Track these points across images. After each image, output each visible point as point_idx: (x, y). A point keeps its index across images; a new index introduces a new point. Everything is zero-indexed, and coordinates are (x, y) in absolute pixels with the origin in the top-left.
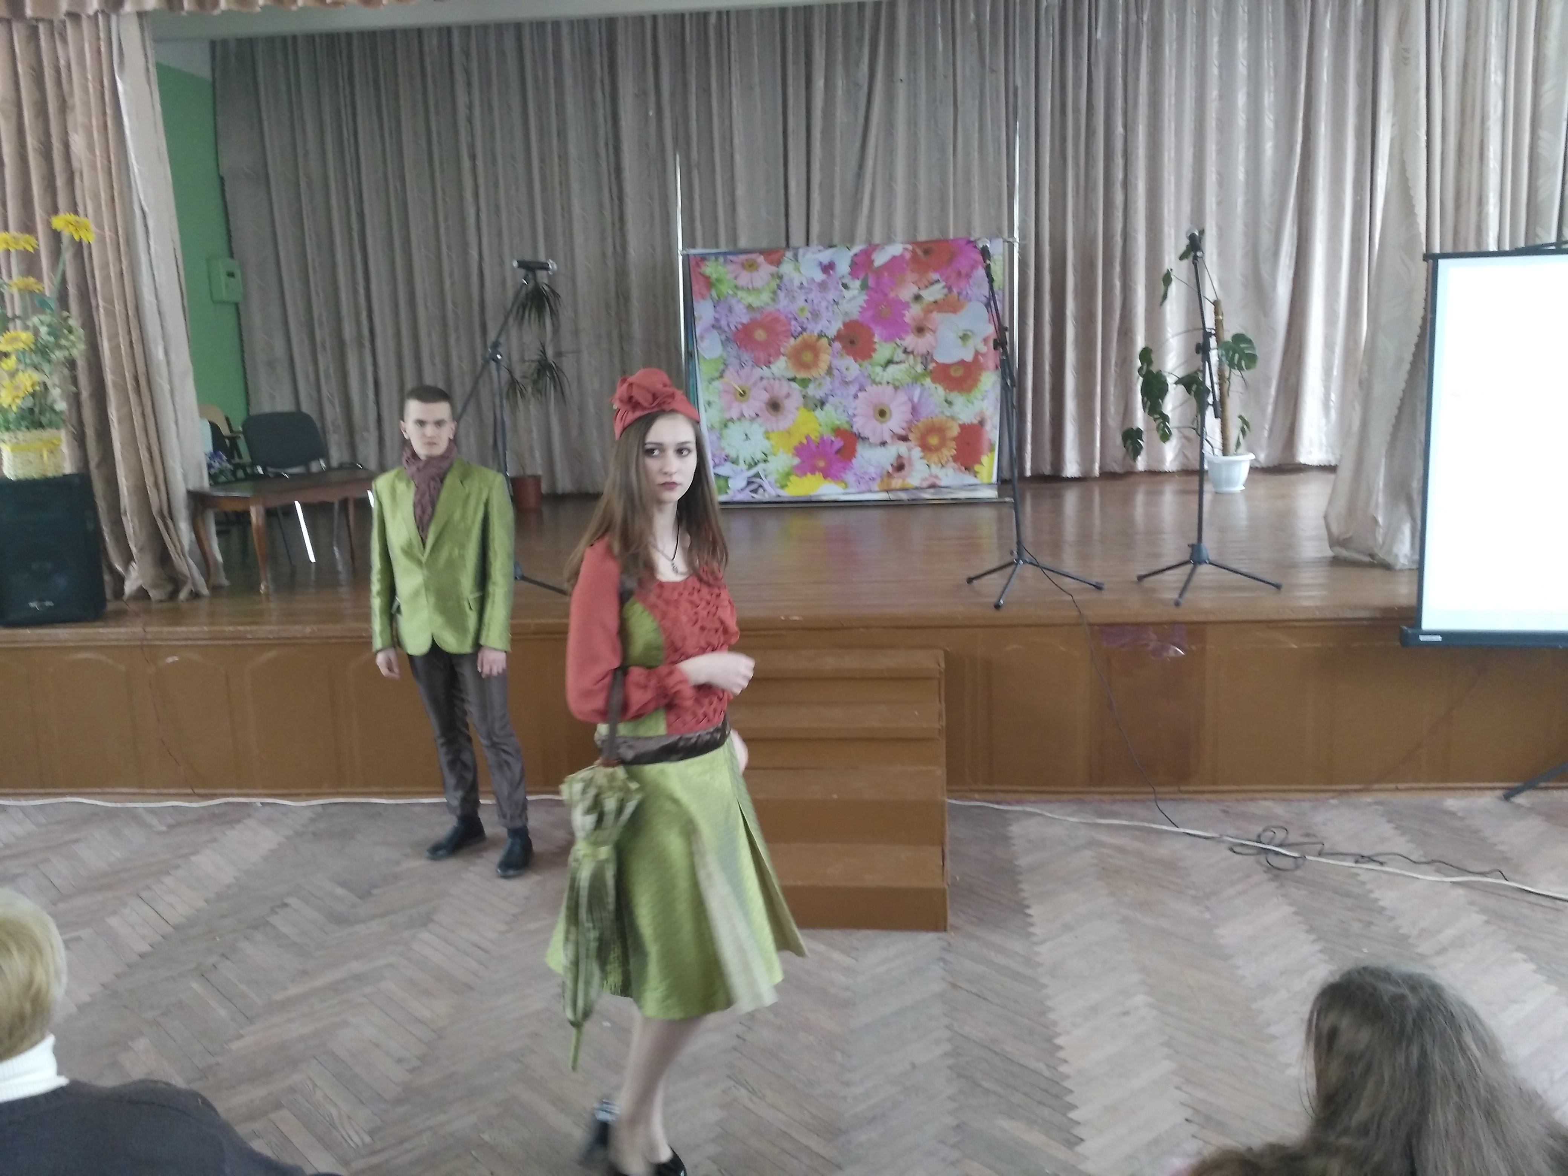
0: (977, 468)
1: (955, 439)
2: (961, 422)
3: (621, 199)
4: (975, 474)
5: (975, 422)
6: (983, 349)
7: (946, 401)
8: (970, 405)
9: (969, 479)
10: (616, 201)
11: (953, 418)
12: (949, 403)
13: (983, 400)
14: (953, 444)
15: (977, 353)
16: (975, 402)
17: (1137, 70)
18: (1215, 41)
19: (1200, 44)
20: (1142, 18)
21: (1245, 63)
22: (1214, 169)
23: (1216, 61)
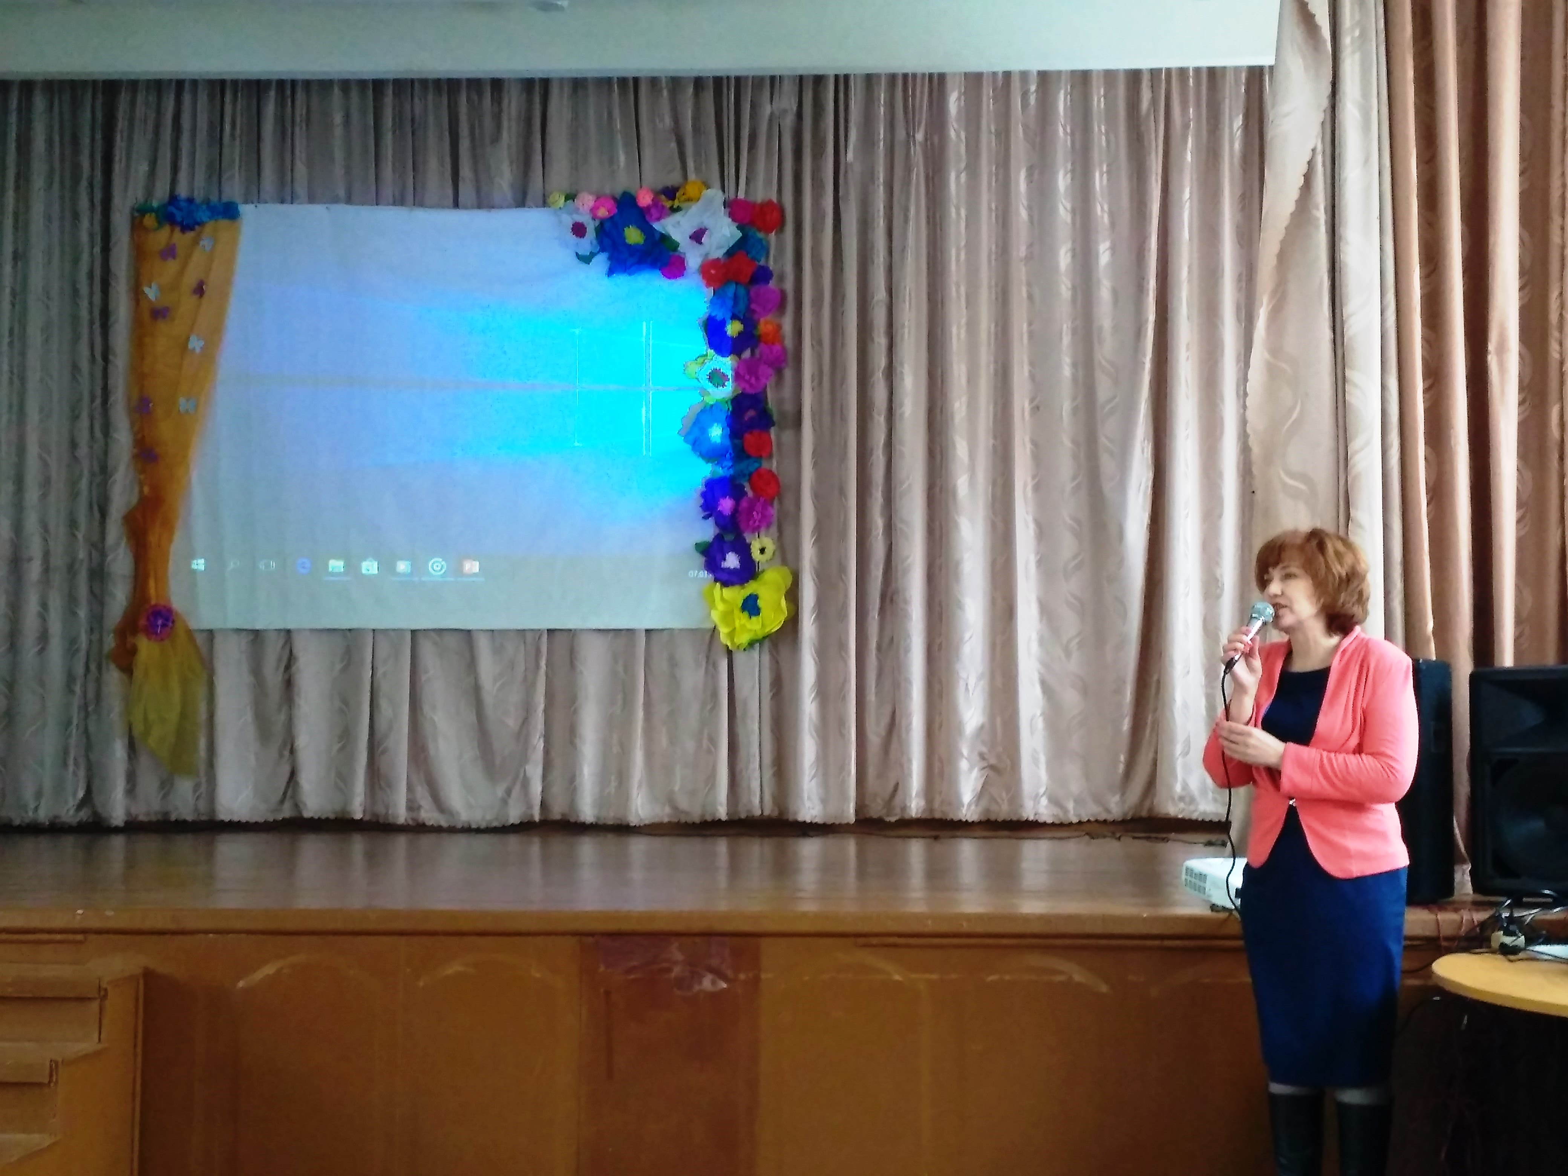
17: (906, 210)
18: (1023, 175)
19: (1001, 177)
20: (914, 136)
21: (1069, 206)
22: (1026, 359)
23: (1025, 202)
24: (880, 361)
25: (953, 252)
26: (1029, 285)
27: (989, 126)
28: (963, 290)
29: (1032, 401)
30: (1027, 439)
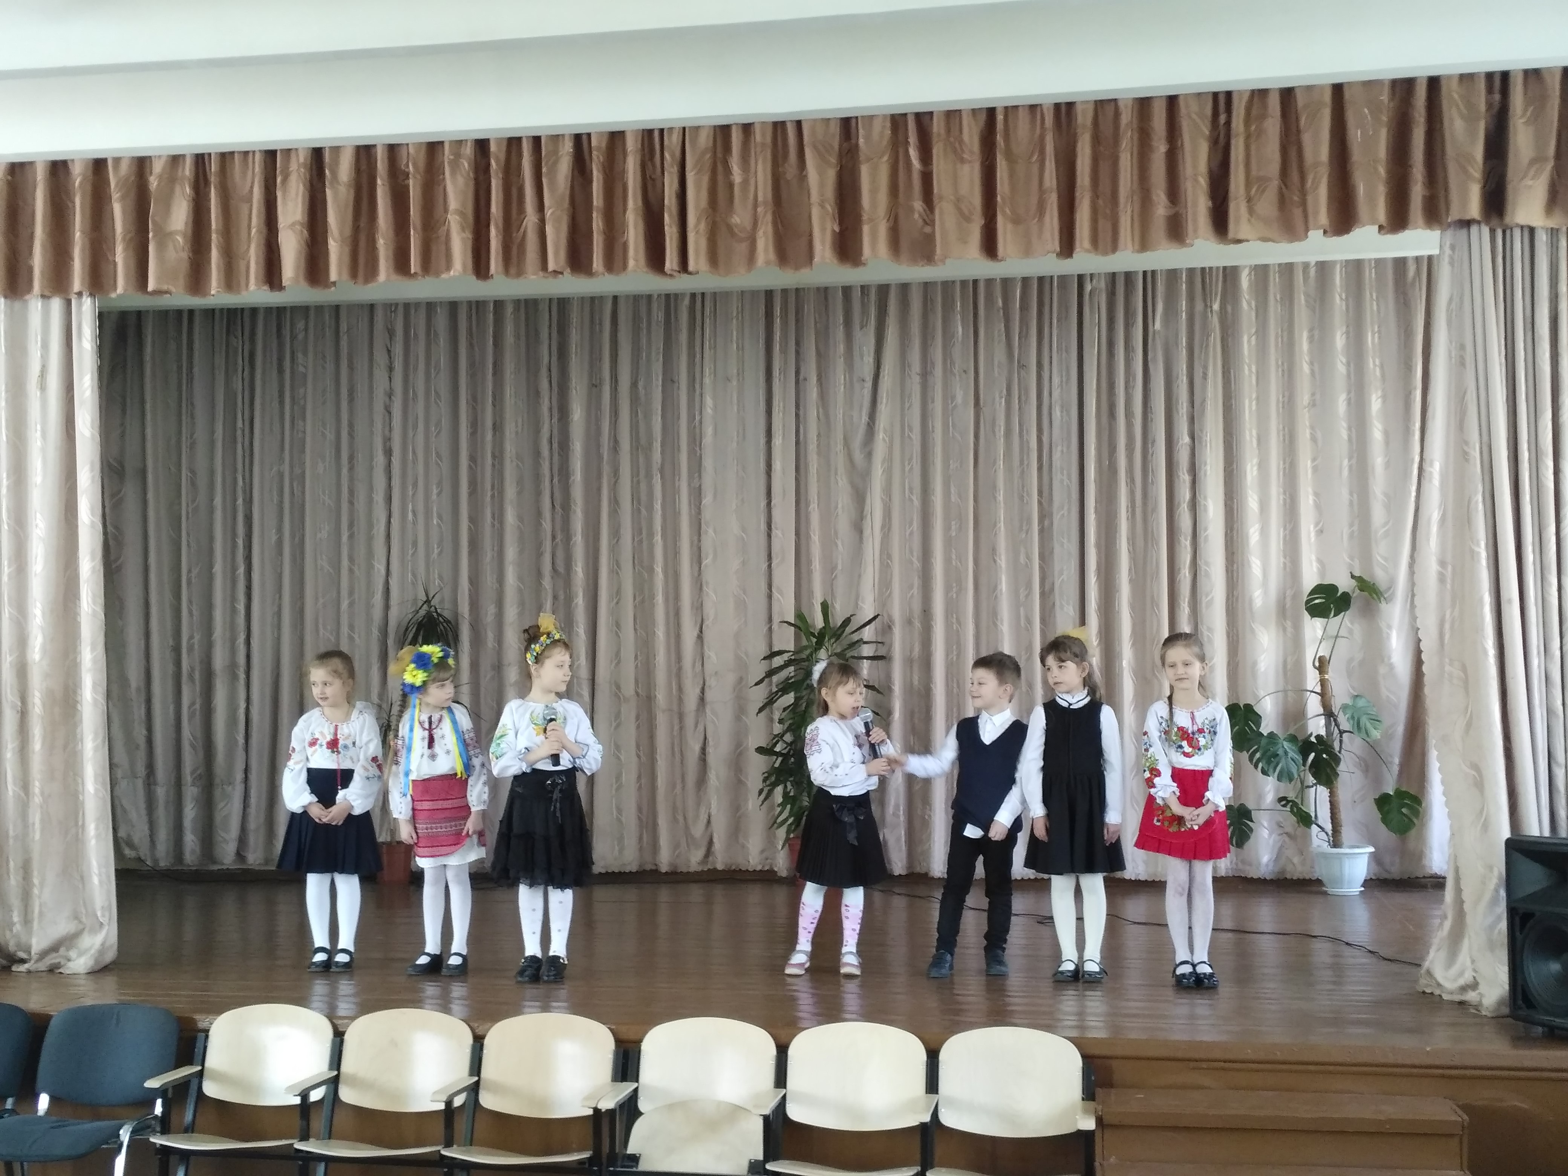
17: (1205, 368)
18: (1305, 335)
19: (1285, 339)
20: (1211, 307)
21: (1344, 360)
22: (1310, 490)
23: (1307, 358)
24: (1184, 494)
25: (1247, 402)
26: (1312, 428)
27: (1275, 297)
28: (1254, 432)
29: (1317, 524)
30: (1313, 558)
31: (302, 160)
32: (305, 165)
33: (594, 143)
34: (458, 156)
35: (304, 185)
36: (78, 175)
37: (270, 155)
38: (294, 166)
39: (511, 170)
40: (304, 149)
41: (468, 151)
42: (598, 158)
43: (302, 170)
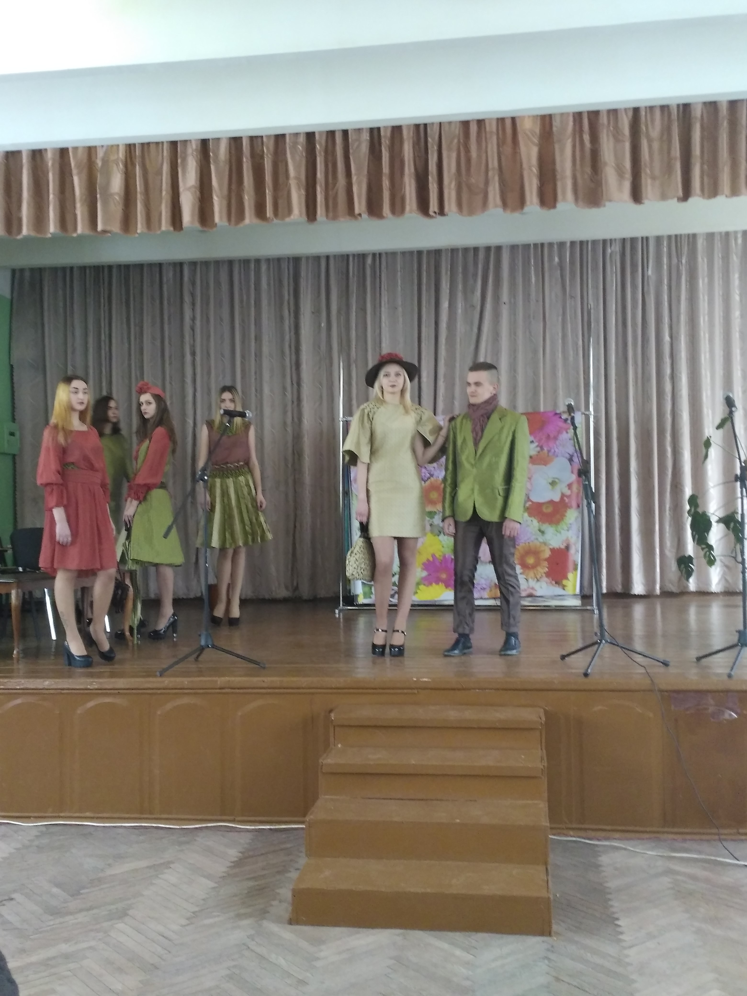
0: (565, 582)
1: (546, 560)
2: (551, 547)
3: (299, 384)
4: (564, 587)
5: (563, 547)
6: (568, 492)
7: (540, 530)
8: (558, 534)
9: (558, 591)
10: (295, 385)
11: (545, 544)
12: (542, 532)
13: (568, 530)
14: (546, 564)
15: (563, 495)
16: (562, 532)
17: (679, 297)
19: (725, 279)
20: (681, 261)
31: (194, 147)
32: (196, 150)
33: (382, 133)
34: (295, 144)
35: (196, 162)
36: (50, 160)
37: (174, 144)
38: (189, 151)
39: (330, 152)
40: (196, 140)
41: (302, 139)
42: (385, 142)
43: (195, 153)
